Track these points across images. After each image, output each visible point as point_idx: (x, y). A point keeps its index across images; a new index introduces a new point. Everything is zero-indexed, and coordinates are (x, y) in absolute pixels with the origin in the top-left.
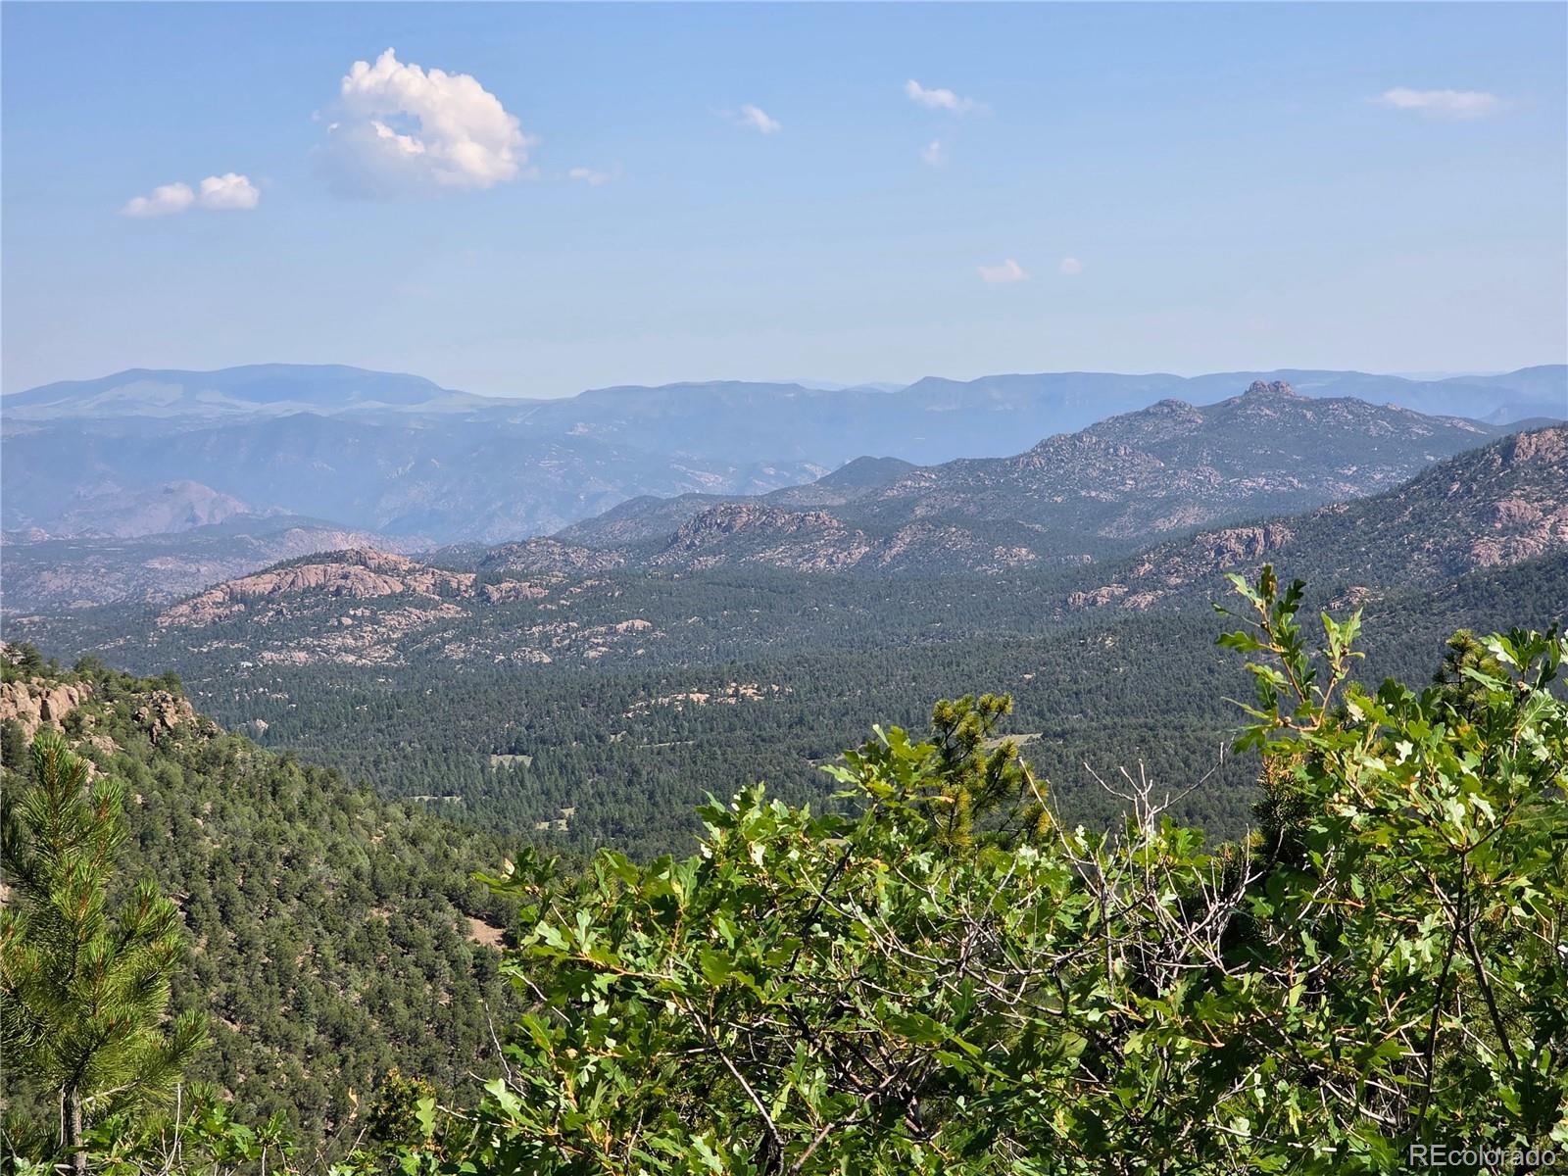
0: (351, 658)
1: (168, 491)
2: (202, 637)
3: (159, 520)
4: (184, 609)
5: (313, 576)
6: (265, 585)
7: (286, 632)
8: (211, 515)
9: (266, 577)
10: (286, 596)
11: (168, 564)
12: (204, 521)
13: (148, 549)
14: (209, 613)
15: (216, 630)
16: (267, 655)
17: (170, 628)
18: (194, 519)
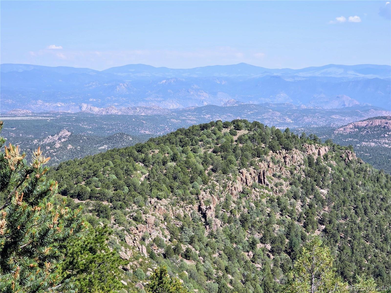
0: (387, 146)
1: (338, 97)
2: (346, 137)
3: (335, 105)
4: (342, 129)
5: (377, 122)
6: (364, 124)
7: (369, 137)
8: (349, 104)
9: (365, 122)
10: (370, 128)
11: (338, 117)
12: (347, 106)
13: (332, 112)
14: (348, 131)
15: (350, 135)
16: (364, 143)
17: (338, 134)
18: (344, 105)
